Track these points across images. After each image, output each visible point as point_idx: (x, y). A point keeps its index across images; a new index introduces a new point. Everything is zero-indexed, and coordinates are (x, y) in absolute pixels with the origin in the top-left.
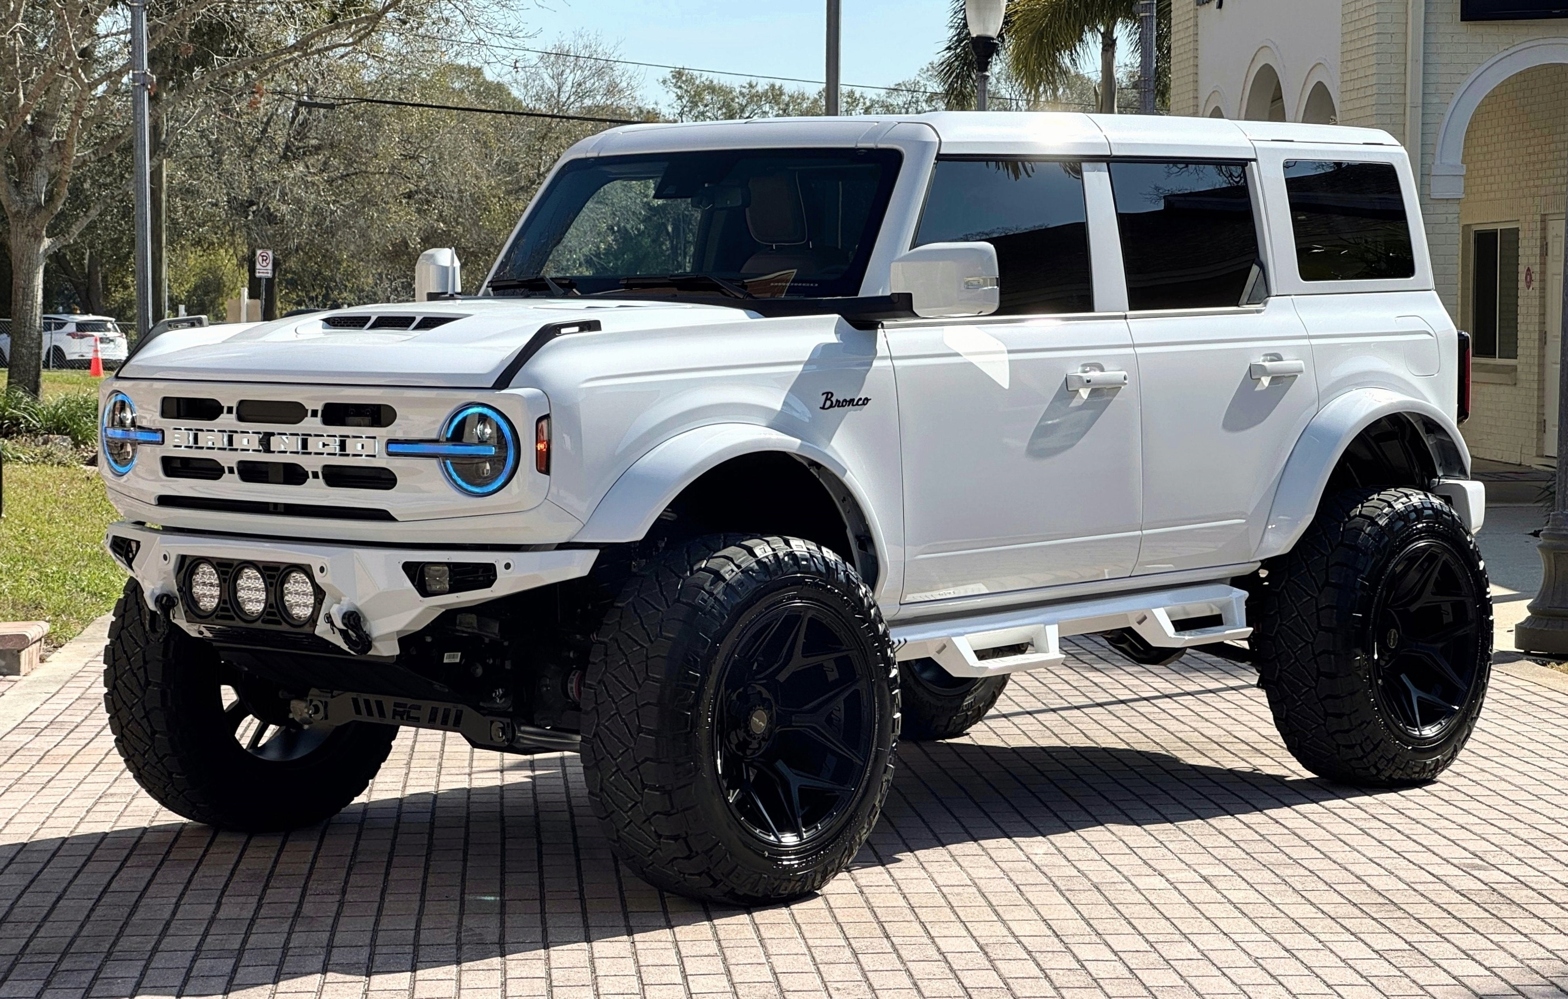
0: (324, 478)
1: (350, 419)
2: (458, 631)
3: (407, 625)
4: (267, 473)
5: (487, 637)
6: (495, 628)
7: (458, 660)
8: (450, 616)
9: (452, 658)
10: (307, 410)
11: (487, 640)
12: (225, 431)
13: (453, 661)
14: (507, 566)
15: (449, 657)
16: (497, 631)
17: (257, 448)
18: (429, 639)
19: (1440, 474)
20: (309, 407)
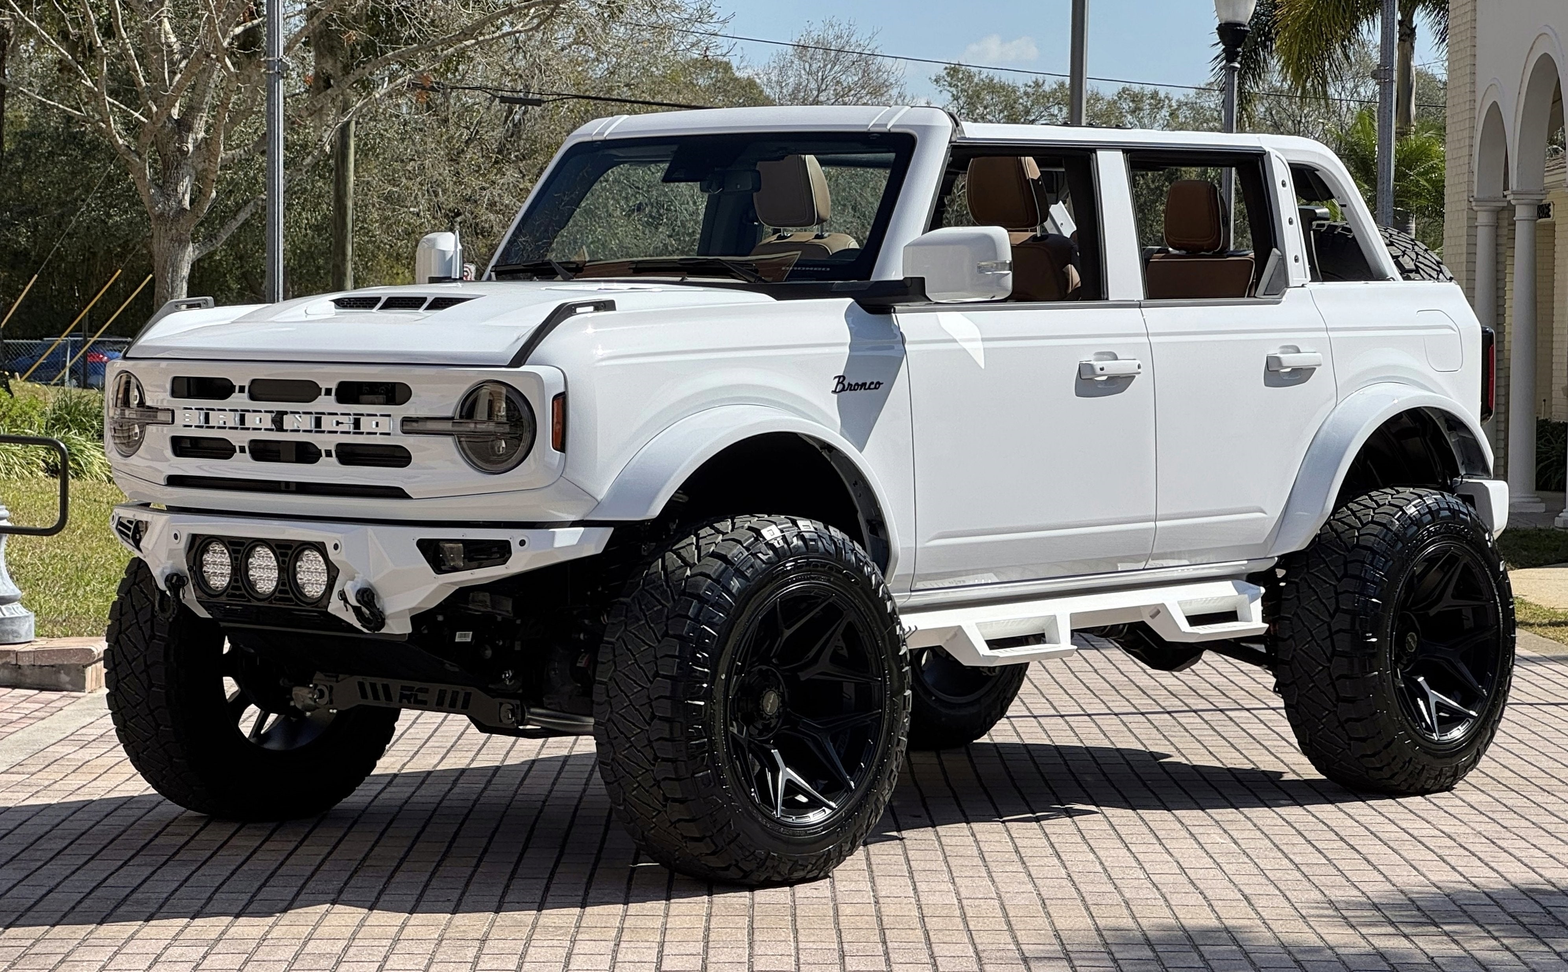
0: (337, 456)
1: (364, 398)
2: (471, 609)
3: (420, 603)
4: (279, 452)
5: (500, 614)
6: (508, 605)
7: (469, 640)
8: (463, 594)
9: (464, 637)
10: (321, 389)
11: (499, 618)
12: (236, 411)
13: (464, 640)
14: (522, 543)
15: (460, 637)
16: (510, 609)
17: (269, 427)
18: (440, 618)
19: (1463, 473)
20: (323, 386)
